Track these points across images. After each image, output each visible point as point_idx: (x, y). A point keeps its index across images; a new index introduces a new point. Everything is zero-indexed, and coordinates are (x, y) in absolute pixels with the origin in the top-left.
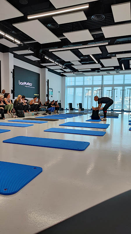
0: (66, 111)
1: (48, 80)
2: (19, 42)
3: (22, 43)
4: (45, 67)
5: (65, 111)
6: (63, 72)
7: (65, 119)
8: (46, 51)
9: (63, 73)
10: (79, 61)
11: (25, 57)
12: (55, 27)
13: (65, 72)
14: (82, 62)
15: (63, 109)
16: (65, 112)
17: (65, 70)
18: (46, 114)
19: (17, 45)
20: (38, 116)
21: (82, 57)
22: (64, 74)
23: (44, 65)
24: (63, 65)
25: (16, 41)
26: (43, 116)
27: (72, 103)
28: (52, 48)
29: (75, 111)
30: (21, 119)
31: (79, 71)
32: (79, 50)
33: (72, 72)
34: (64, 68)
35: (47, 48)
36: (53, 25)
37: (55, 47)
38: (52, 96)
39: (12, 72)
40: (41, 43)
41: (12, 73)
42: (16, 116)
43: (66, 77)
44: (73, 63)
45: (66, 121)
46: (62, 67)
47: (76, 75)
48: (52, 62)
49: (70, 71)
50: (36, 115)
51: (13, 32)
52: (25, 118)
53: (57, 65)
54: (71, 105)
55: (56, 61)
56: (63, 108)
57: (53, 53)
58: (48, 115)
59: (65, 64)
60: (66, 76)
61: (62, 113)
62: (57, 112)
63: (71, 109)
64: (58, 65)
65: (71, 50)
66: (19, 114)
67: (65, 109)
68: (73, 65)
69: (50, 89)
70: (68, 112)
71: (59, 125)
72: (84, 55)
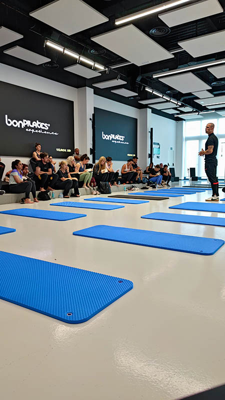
0: (185, 182)
1: (152, 129)
2: (102, 68)
3: (107, 69)
4: (146, 106)
5: (183, 182)
6: (179, 112)
7: (183, 197)
8: (147, 77)
9: (178, 114)
10: (208, 90)
11: (112, 91)
12: (162, 33)
13: (182, 112)
14: (215, 93)
15: (177, 179)
16: (182, 184)
17: (182, 109)
19: (100, 72)
20: (134, 192)
21: (214, 83)
22: (180, 116)
23: (144, 102)
24: (178, 100)
25: (98, 66)
26: (142, 191)
27: (194, 169)
28: (158, 71)
29: (201, 182)
30: (105, 196)
31: (208, 110)
32: (209, 69)
33: (196, 112)
34: (180, 106)
35: (150, 73)
36: (159, 30)
37: (164, 70)
38: (158, 157)
39: (91, 119)
40: (139, 65)
41: (91, 121)
42: (98, 192)
43: (184, 122)
44: (196, 94)
45: (185, 200)
46: (177, 105)
47: (202, 117)
48: (159, 97)
49: (191, 110)
50: (130, 189)
51: (92, 51)
52: (112, 194)
53: (167, 101)
54: (192, 171)
55: (166, 94)
57: (160, 80)
58: (151, 189)
59: (182, 99)
60: (185, 120)
61: (176, 187)
62: (168, 185)
63: (194, 178)
64: (169, 101)
65: (192, 71)
66: (103, 189)
67: (183, 178)
68: (198, 98)
69: (155, 144)
70: (188, 183)
71: (169, 208)
72: (218, 78)
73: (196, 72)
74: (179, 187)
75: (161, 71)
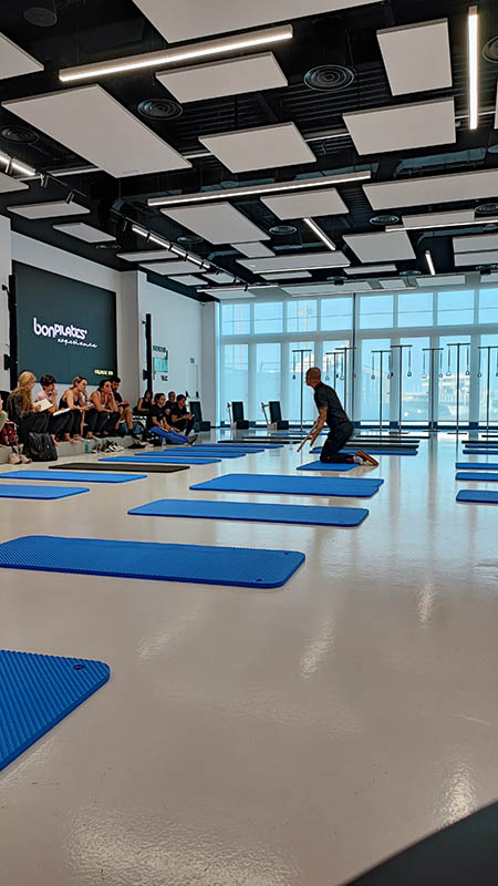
0: (222, 433)
1: (148, 316)
2: (29, 172)
3: (42, 177)
4: (135, 266)
5: (218, 431)
6: (206, 283)
7: (219, 464)
8: (136, 203)
9: (203, 287)
10: (263, 242)
11: (56, 227)
12: (166, 114)
13: (213, 284)
14: (277, 248)
15: (207, 427)
16: (218, 436)
17: (212, 277)
18: (144, 447)
19: (24, 182)
20: (111, 455)
21: (274, 229)
22: (211, 292)
23: (130, 257)
24: (204, 257)
25: (18, 166)
26: (131, 453)
27: (241, 403)
28: (158, 193)
29: (254, 432)
30: (44, 466)
31: (264, 282)
32: (264, 200)
33: (241, 284)
34: (209, 271)
35: (140, 196)
36: (159, 106)
37: (171, 192)
38: (164, 378)
39: (4, 288)
40: (117, 176)
41: (5, 292)
42: (23, 456)
43: (217, 304)
44: (240, 248)
45: (223, 469)
46: (201, 267)
47: (253, 296)
48: (163, 248)
49: (231, 279)
50: (102, 449)
51: (4, 133)
52: (60, 462)
53: (181, 258)
54: (237, 408)
55: (178, 243)
56: (209, 423)
57: (164, 212)
58: (149, 448)
59: (212, 256)
60: (218, 300)
61: (204, 442)
63: (241, 423)
64: (185, 259)
65: (231, 201)
66: (37, 450)
67: (218, 424)
68: (243, 257)
69: (155, 348)
70: (228, 435)
71: (191, 488)
72: (282, 219)
73: (237, 204)
74: (211, 442)
75: (164, 193)
